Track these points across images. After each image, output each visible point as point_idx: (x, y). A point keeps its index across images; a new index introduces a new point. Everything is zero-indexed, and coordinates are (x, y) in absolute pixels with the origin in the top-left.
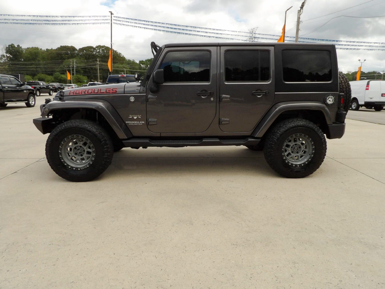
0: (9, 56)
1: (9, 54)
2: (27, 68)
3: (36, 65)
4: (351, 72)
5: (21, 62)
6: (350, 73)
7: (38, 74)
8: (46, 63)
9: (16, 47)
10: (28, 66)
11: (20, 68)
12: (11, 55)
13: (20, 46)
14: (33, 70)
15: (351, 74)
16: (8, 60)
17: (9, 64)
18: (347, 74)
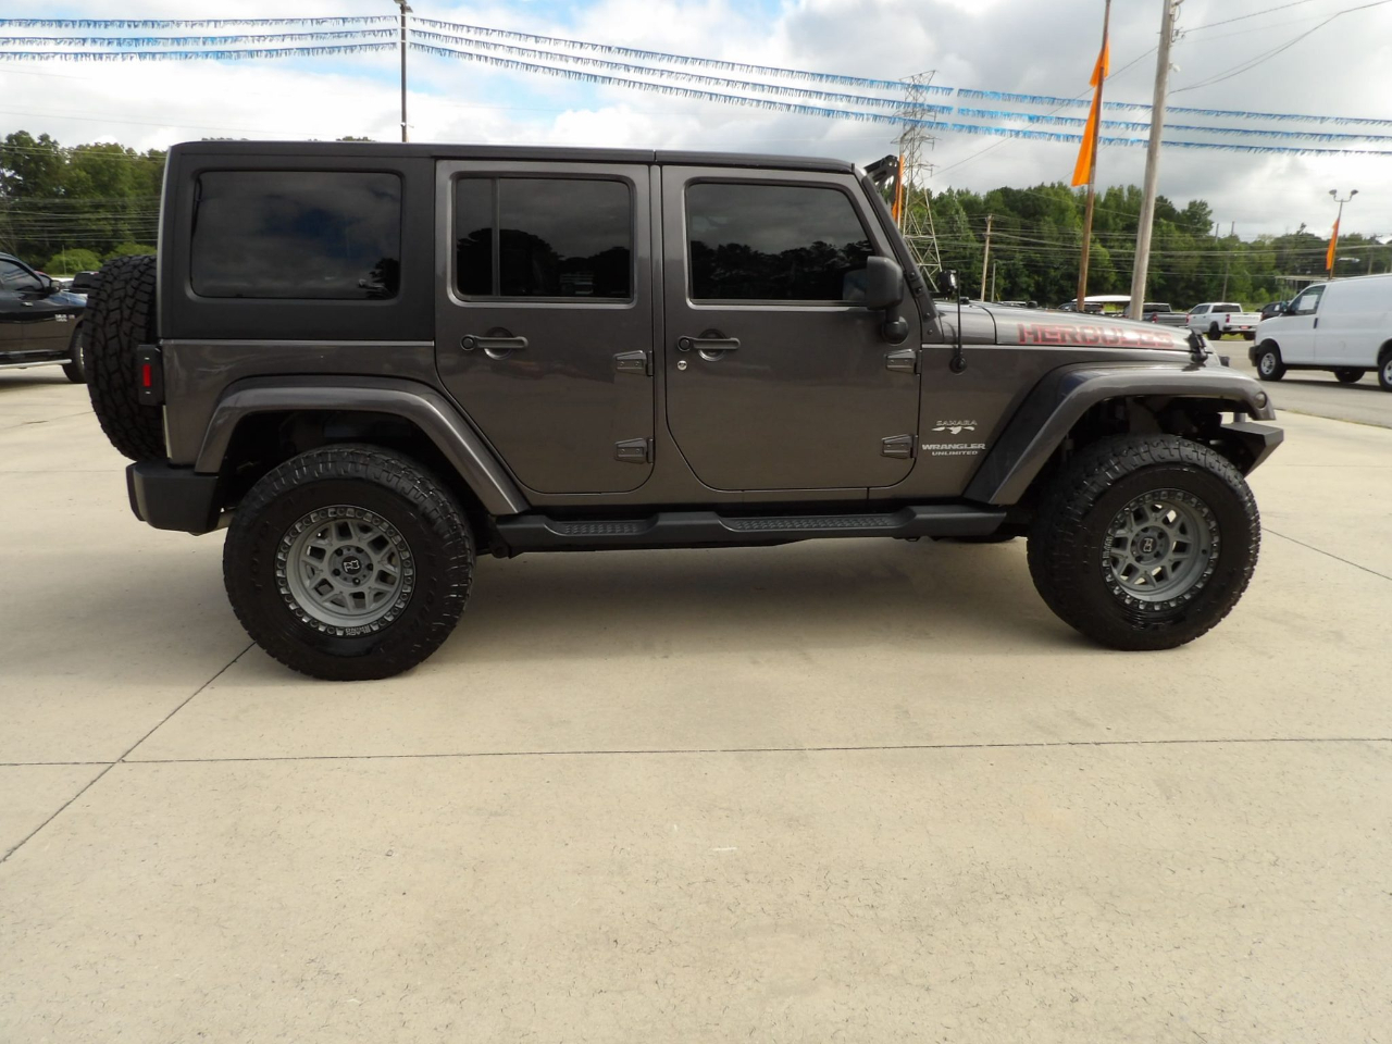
0: (11, 177)
1: (10, 169)
2: (76, 220)
3: (114, 209)
4: (1270, 237)
5: (57, 201)
6: (1268, 242)
7: (120, 246)
8: (149, 203)
9: (37, 141)
10: (81, 216)
11: (51, 221)
12: (18, 172)
13: (52, 140)
14: (99, 228)
15: (1272, 243)
16: (8, 193)
17: (13, 208)
18: (1255, 242)
